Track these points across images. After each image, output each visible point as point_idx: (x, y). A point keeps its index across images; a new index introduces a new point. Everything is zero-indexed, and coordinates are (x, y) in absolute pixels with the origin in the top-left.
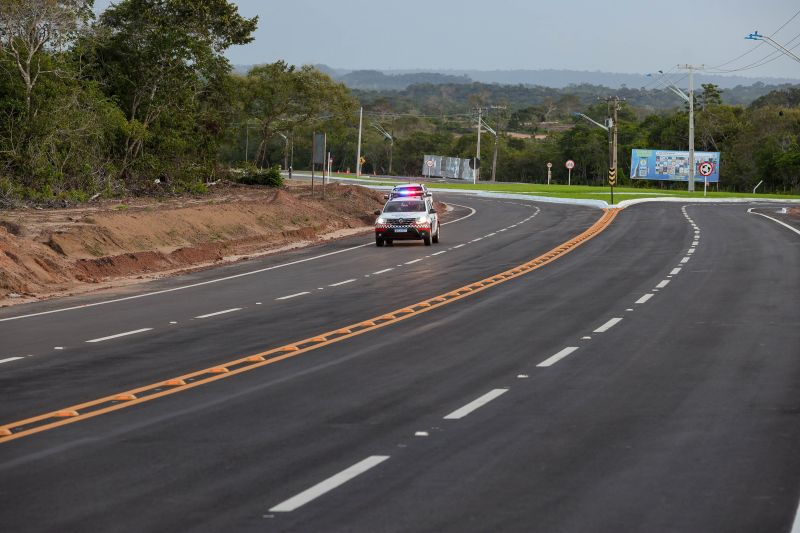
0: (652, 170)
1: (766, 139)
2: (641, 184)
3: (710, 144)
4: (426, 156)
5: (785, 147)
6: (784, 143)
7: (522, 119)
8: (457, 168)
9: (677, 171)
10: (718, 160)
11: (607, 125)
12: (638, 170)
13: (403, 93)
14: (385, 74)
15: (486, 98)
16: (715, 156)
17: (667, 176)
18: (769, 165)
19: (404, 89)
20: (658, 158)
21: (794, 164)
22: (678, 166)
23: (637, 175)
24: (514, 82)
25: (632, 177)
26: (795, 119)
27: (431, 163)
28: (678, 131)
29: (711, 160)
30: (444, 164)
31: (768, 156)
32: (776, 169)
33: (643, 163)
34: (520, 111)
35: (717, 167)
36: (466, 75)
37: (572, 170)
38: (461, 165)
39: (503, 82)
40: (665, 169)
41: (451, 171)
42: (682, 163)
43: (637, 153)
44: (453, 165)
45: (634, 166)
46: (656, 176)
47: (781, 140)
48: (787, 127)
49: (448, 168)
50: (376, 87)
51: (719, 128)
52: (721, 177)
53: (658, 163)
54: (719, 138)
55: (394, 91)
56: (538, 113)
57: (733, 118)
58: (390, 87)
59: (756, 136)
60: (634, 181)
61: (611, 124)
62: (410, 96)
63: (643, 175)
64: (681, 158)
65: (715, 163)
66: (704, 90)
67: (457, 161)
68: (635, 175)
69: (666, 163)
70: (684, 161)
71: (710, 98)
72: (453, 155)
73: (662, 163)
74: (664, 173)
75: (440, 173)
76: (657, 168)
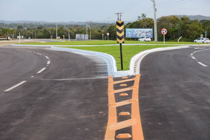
0: (132, 35)
2: (129, 39)
4: (76, 34)
8: (84, 37)
9: (140, 35)
12: (128, 35)
20: (134, 31)
22: (140, 33)
23: (128, 36)
25: (126, 37)
27: (77, 36)
29: (150, 31)
30: (80, 36)
33: (129, 33)
38: (85, 36)
40: (136, 34)
42: (141, 32)
43: (127, 30)
44: (83, 36)
46: (134, 37)
51: (148, 23)
53: (134, 33)
54: (148, 26)
63: (130, 36)
64: (141, 31)
65: (151, 32)
66: (142, 15)
67: (83, 35)
68: (127, 36)
69: (136, 33)
70: (142, 32)
71: (144, 17)
72: (83, 34)
73: (135, 32)
74: (136, 36)
75: (80, 38)
76: (134, 34)
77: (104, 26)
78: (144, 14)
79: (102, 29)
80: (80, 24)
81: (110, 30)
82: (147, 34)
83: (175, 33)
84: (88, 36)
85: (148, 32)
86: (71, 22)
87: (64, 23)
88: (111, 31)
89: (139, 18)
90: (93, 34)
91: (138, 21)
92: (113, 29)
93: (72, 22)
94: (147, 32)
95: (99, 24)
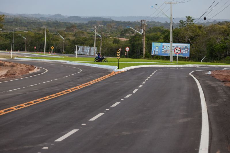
0: (161, 51)
1: (211, 38)
2: (156, 58)
3: (189, 41)
5: (219, 41)
6: (218, 40)
7: (125, 33)
8: (89, 51)
10: (189, 47)
11: (141, 32)
12: (155, 52)
13: (87, 24)
14: (82, 17)
15: (114, 25)
16: (188, 45)
17: (167, 54)
18: (212, 49)
19: (87, 22)
20: (163, 46)
21: (222, 49)
24: (127, 20)
26: (223, 30)
28: (175, 35)
29: (186, 47)
30: (83, 49)
31: (212, 45)
32: (215, 51)
33: (157, 48)
34: (124, 30)
35: (189, 50)
36: (110, 18)
37: (128, 51)
38: (90, 50)
39: (123, 20)
40: (166, 51)
41: (86, 52)
43: (154, 44)
44: (87, 50)
45: (153, 50)
46: (163, 54)
47: (217, 39)
48: (220, 34)
49: (85, 51)
50: (78, 22)
51: (192, 34)
52: (190, 55)
53: (163, 48)
54: (192, 38)
55: (83, 23)
56: (131, 30)
57: (198, 30)
58: (82, 22)
59: (207, 37)
60: (153, 56)
61: (142, 32)
62: (89, 25)
63: (157, 54)
65: (188, 48)
66: (187, 19)
67: (88, 48)
68: (153, 54)
69: (167, 49)
70: (174, 48)
71: (189, 22)
72: (87, 45)
73: (165, 48)
74: (166, 53)
75: (82, 53)
76: (163, 50)
77: (127, 30)
78: (189, 17)
79: (122, 36)
80: (76, 22)
81: (133, 41)
82: (182, 51)
83: (223, 50)
84: (96, 49)
85: (184, 49)
86: (55, 15)
87: (42, 18)
88: (135, 43)
89: (181, 23)
90: (105, 47)
91: (179, 27)
92: (139, 40)
93: (59, 15)
94: (182, 49)
95: (118, 23)
